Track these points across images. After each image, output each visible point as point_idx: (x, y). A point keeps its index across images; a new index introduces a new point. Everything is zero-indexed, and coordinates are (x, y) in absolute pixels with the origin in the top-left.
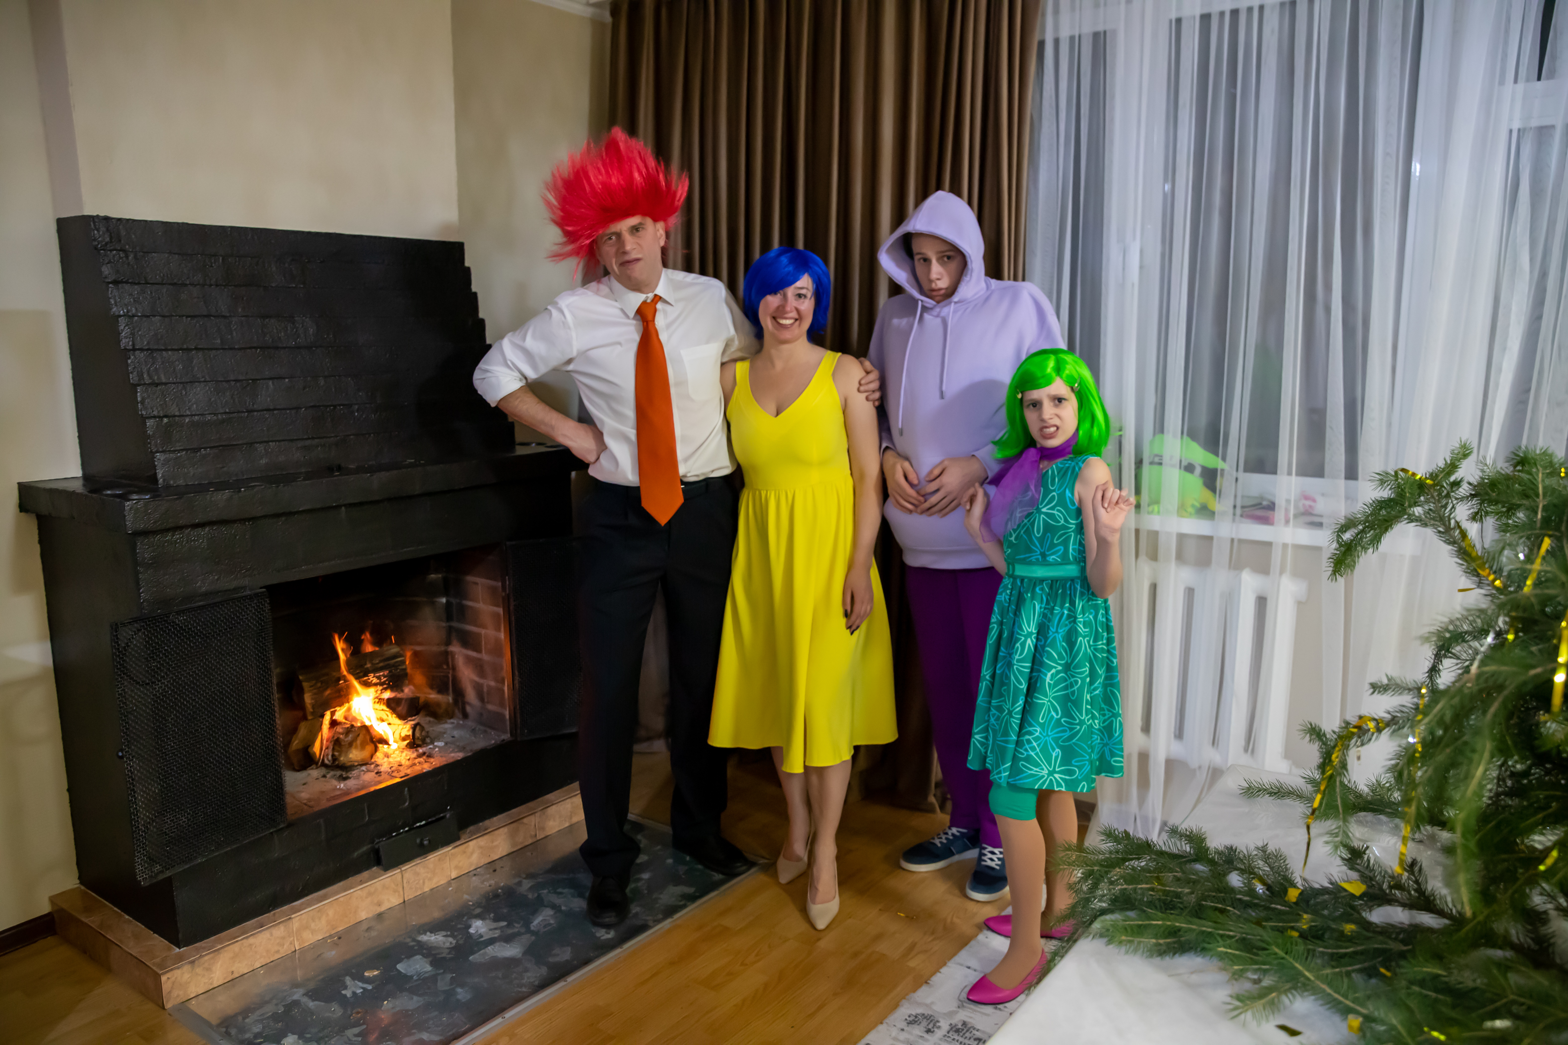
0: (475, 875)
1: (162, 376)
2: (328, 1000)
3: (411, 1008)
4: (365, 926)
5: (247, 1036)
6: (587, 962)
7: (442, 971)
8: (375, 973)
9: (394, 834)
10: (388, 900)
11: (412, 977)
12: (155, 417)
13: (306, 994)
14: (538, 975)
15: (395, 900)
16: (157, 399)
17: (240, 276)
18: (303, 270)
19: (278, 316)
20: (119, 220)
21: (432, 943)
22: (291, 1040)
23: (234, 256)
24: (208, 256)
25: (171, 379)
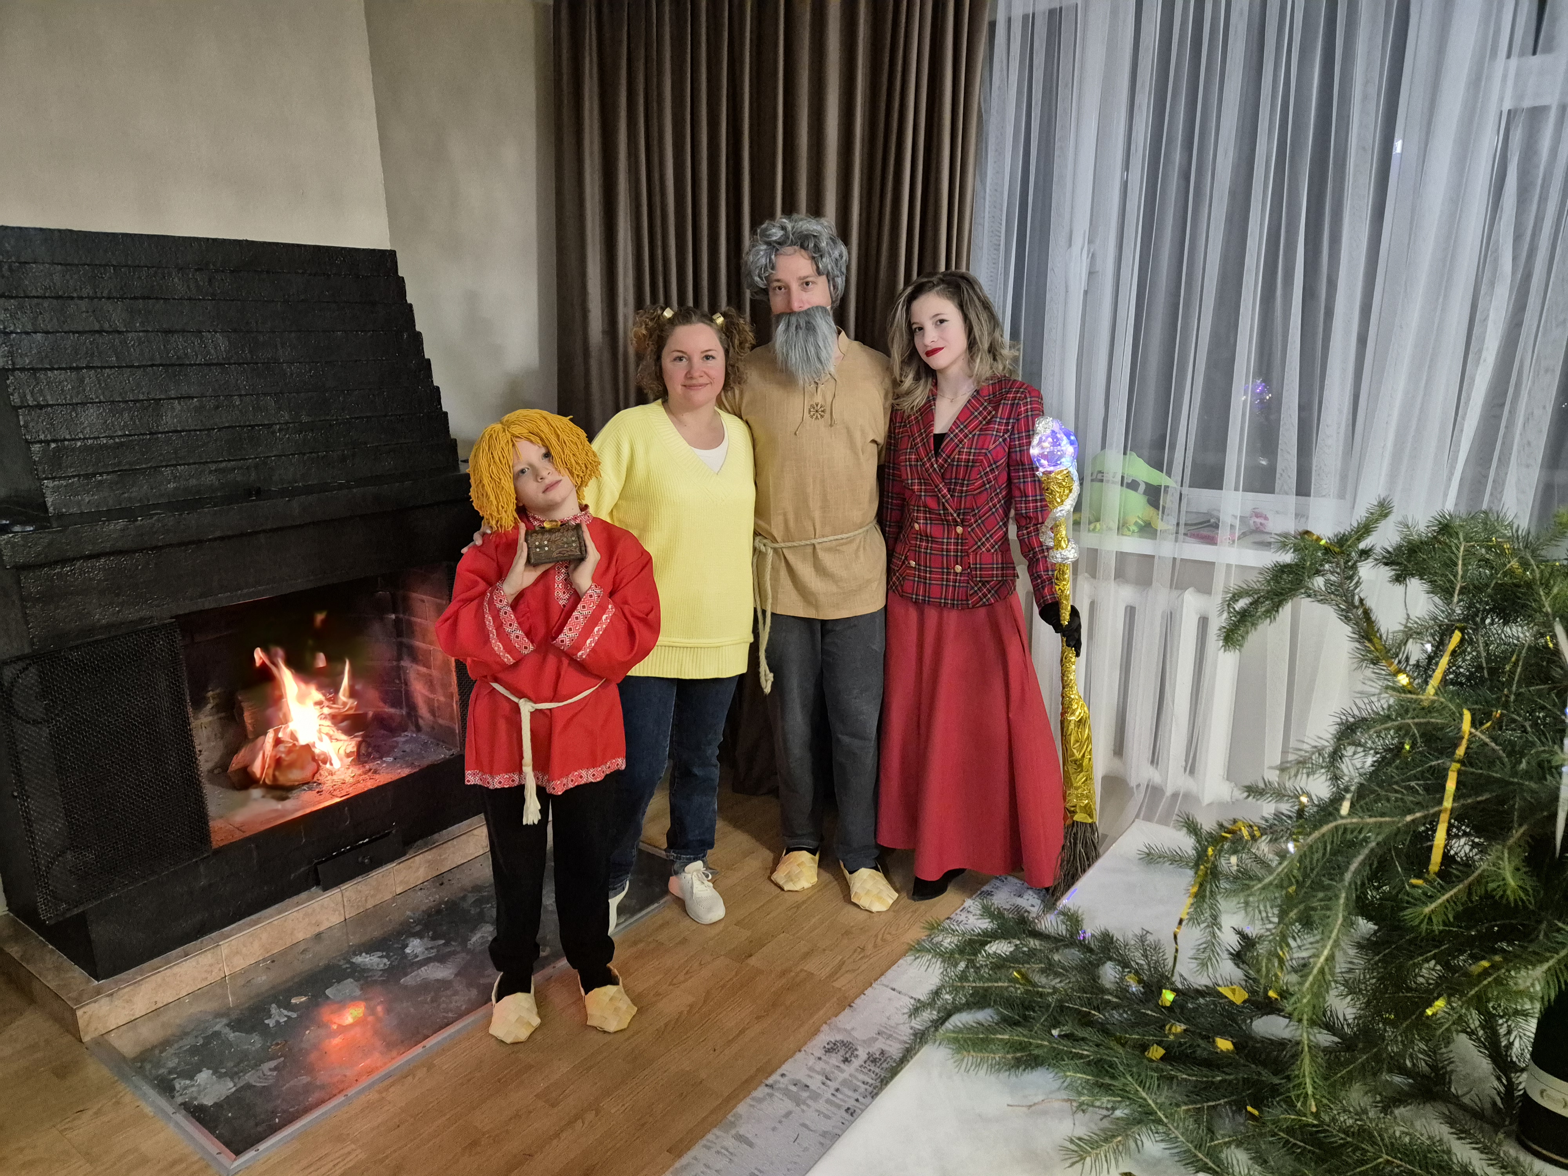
0: (420, 889)
1: (49, 397)
2: (250, 1030)
4: (302, 947)
5: (161, 1071)
8: (303, 999)
9: (334, 853)
10: (328, 919)
12: (41, 442)
13: (228, 1025)
14: (468, 997)
15: (335, 919)
16: (42, 422)
17: (136, 288)
18: (210, 281)
19: (184, 331)
21: (366, 965)
22: (204, 1076)
23: (128, 266)
24: (97, 266)
25: (60, 401)
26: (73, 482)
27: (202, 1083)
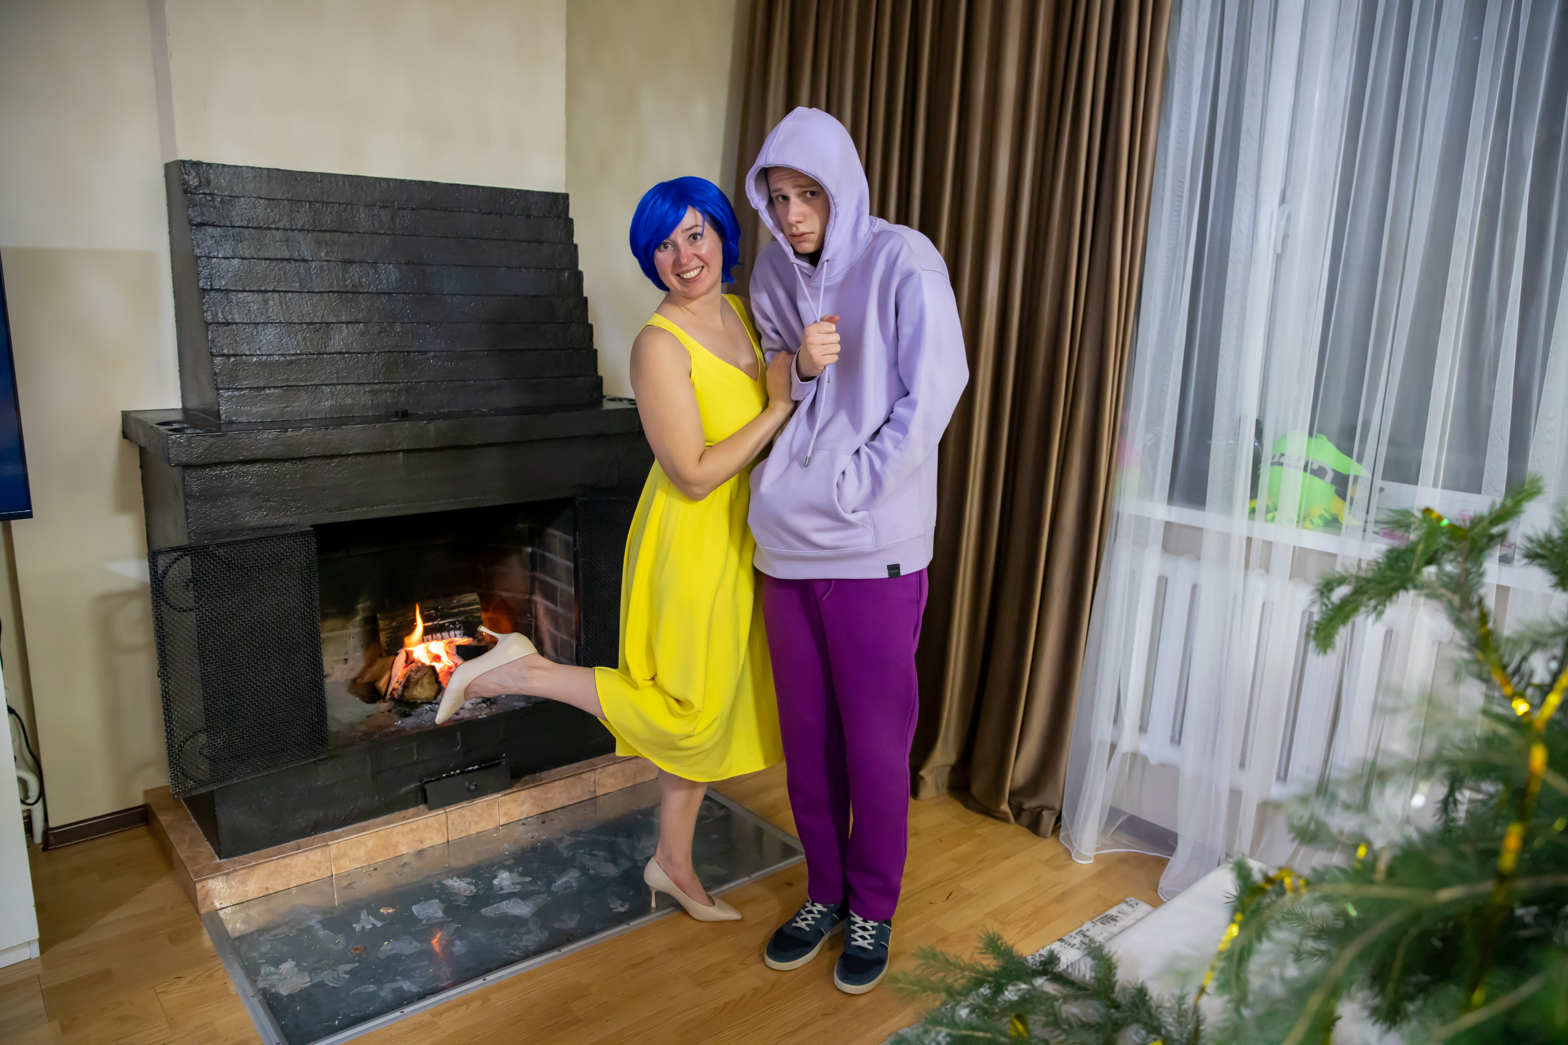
0: (523, 824)
2: (337, 932)
3: (407, 953)
4: (403, 861)
5: (253, 955)
6: (591, 933)
7: (450, 919)
8: (390, 911)
9: (444, 775)
10: (431, 838)
11: (421, 920)
12: (223, 355)
14: (538, 939)
15: (438, 839)
16: (227, 338)
17: (327, 222)
18: (392, 217)
19: (361, 262)
20: (209, 164)
21: (455, 889)
22: (288, 966)
23: (322, 202)
24: (296, 201)
25: (245, 320)
26: (244, 394)
27: (284, 972)
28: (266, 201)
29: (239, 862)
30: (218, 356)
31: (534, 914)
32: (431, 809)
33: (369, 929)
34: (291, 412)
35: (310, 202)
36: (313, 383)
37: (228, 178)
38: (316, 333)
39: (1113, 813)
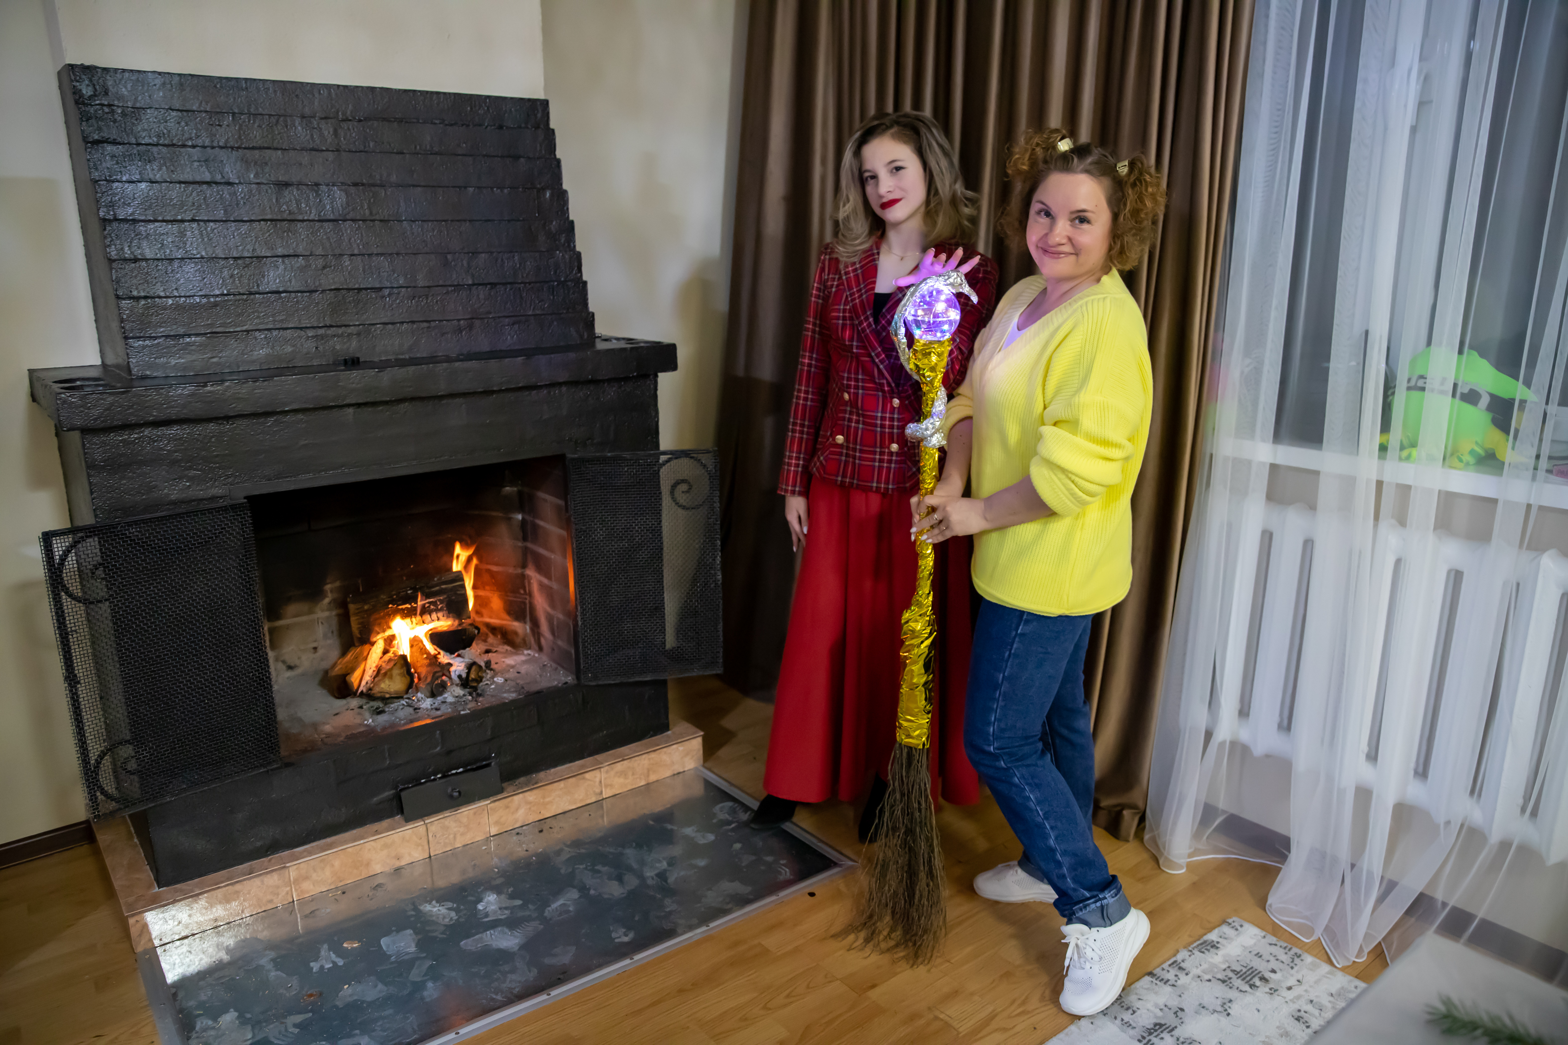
0: (518, 834)
1: (146, 251)
2: (291, 972)
3: (369, 999)
4: (378, 881)
5: (191, 1004)
6: (588, 970)
7: (424, 955)
8: (355, 945)
9: (423, 781)
10: (410, 854)
11: (390, 956)
12: (130, 298)
13: (274, 961)
14: (524, 979)
15: (417, 854)
16: (136, 277)
17: (255, 137)
18: (335, 131)
19: (300, 184)
20: (106, 70)
21: (432, 916)
22: (229, 1018)
23: (250, 114)
24: (216, 114)
25: (158, 255)
26: (159, 343)
27: (223, 1027)
28: (179, 114)
29: (181, 891)
30: (124, 299)
31: (523, 947)
32: (408, 820)
33: (329, 969)
34: (218, 364)
35: (234, 114)
36: (244, 328)
37: (129, 86)
38: (246, 269)
39: (1208, 812)
